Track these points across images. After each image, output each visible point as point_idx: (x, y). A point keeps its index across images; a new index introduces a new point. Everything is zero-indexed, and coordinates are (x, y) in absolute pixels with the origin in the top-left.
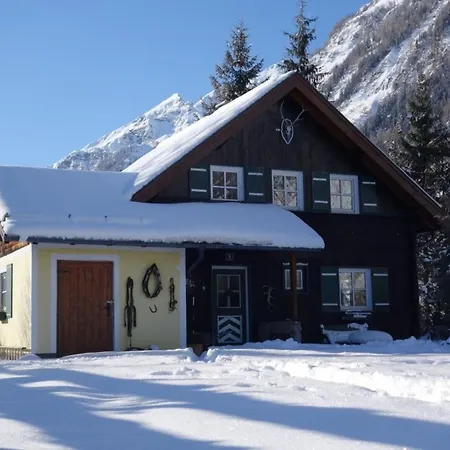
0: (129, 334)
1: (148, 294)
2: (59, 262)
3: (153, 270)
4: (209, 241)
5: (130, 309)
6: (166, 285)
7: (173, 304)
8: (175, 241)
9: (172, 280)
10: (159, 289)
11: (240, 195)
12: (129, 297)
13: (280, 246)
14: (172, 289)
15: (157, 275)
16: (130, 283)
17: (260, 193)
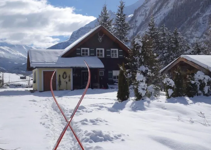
0: (60, 87)
1: (64, 78)
2: (44, 72)
3: (65, 73)
4: (77, 67)
5: (60, 82)
6: (68, 76)
7: (69, 80)
8: (68, 67)
9: (69, 75)
10: (66, 77)
11: (89, 54)
12: (60, 79)
13: (93, 67)
14: (69, 77)
15: (66, 74)
16: (60, 76)
17: (93, 54)
